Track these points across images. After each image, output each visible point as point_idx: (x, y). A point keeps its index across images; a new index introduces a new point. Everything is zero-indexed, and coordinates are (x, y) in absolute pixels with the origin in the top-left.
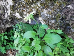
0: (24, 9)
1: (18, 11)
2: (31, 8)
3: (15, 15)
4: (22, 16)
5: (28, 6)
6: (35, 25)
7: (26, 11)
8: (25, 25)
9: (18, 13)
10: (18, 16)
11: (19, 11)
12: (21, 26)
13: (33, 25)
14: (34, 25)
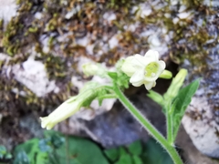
0: (84, 42)
1: (40, 49)
2: (133, 28)
3: (19, 75)
4: (62, 81)
6: (127, 150)
7: (90, 49)
8: (74, 145)
9: (37, 59)
10: (33, 79)
11: (46, 50)
12: (50, 149)
14: (122, 151)
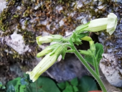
1: (20, 27)
4: (33, 45)
5: (61, 9)
11: (24, 27)
13: (63, 84)
